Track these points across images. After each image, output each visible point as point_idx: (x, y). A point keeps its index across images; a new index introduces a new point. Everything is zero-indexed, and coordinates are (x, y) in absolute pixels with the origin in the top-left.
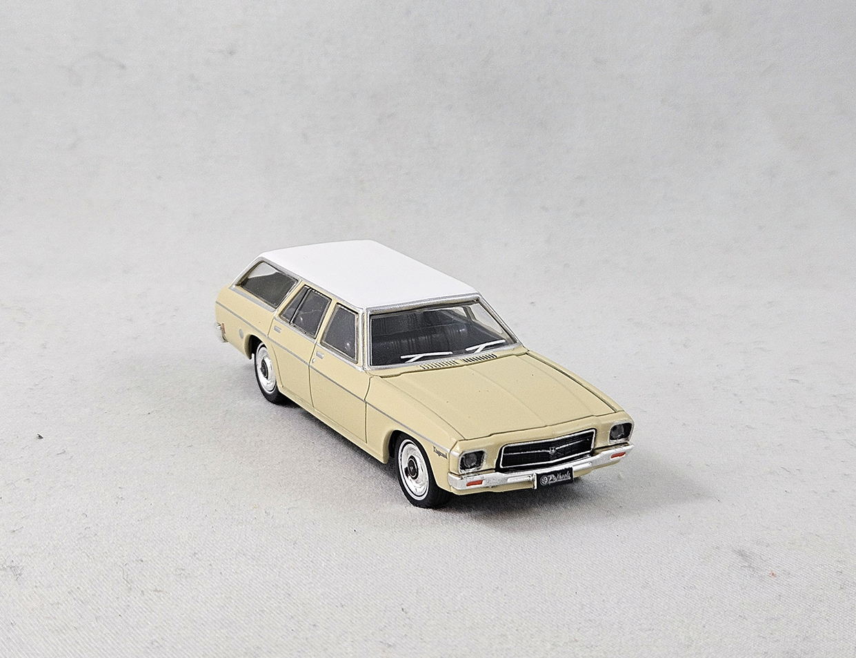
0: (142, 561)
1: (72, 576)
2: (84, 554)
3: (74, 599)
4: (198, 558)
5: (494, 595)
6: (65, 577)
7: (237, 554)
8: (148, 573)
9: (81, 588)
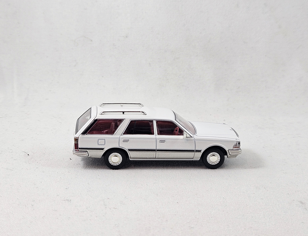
0: (109, 199)
1: (87, 203)
2: (90, 196)
3: (89, 210)
4: (127, 198)
5: (224, 212)
6: (85, 203)
7: (139, 198)
8: (111, 203)
9: (90, 207)
